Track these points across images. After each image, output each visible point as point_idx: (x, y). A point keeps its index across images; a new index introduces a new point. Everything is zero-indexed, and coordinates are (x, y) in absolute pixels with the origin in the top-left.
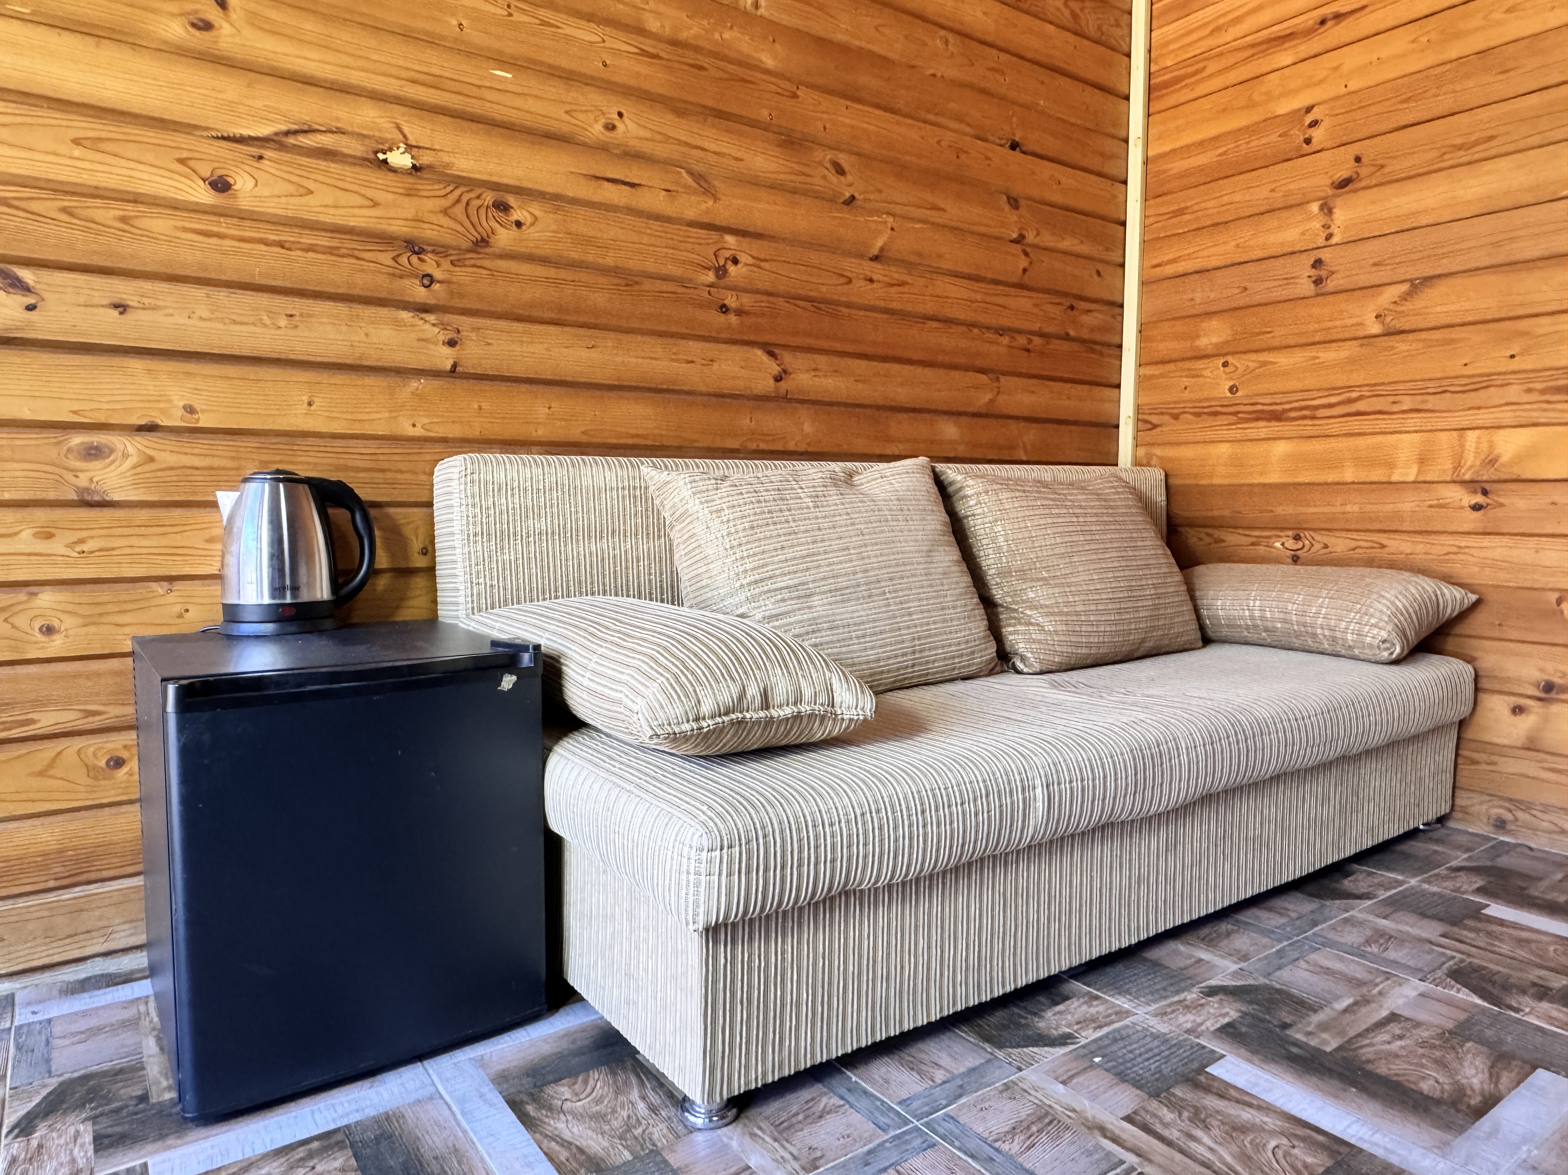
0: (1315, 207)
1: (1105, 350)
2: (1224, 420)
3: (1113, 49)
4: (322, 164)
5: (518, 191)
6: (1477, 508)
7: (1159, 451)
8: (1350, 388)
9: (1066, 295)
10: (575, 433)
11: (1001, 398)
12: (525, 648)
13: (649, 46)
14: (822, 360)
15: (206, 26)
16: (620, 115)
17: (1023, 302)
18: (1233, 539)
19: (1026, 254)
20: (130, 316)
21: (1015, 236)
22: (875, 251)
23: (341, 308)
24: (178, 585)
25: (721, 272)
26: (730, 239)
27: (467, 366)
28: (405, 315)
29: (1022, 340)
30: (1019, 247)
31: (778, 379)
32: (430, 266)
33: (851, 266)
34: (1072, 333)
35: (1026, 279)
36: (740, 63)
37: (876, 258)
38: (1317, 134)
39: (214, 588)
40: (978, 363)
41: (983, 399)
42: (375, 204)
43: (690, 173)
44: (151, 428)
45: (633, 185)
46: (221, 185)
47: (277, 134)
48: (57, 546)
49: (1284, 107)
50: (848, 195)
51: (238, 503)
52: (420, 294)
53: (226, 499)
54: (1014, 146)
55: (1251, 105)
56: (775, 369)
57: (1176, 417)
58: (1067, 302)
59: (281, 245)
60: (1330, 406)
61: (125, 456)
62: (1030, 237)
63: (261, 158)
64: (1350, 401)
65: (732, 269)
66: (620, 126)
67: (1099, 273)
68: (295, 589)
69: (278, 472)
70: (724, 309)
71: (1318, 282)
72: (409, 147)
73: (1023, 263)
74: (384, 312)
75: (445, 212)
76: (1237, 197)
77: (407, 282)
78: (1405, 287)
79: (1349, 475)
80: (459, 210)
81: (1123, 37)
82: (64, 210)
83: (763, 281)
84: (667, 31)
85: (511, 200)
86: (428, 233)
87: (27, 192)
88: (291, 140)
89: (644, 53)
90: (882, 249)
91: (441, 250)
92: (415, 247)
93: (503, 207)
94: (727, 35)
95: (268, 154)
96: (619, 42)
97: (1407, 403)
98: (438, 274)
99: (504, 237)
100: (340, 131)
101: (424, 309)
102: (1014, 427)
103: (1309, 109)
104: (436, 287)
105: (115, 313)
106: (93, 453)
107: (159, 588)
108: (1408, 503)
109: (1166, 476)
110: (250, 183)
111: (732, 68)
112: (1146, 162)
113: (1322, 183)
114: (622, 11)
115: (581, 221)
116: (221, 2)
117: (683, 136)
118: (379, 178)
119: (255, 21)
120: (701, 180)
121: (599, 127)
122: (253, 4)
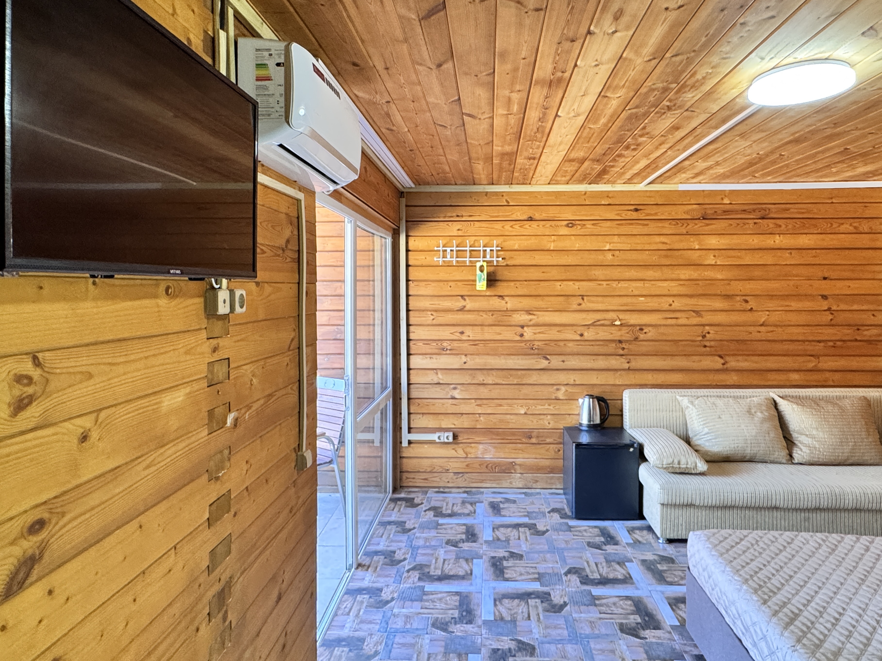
1: (876, 343)
3: (879, 233)
4: (601, 327)
5: (645, 325)
9: (854, 325)
10: (659, 383)
11: (820, 364)
13: (681, 283)
15: (580, 305)
16: (673, 302)
17: (831, 331)
19: (832, 314)
20: (565, 363)
21: (826, 309)
22: (761, 323)
23: (604, 357)
24: (571, 416)
25: (704, 336)
26: (707, 328)
27: (631, 368)
28: (618, 357)
29: (831, 344)
30: (828, 312)
31: (723, 364)
32: (624, 345)
33: (751, 329)
34: (859, 339)
35: (832, 323)
36: (710, 280)
37: (761, 325)
40: (809, 353)
41: (810, 366)
42: (612, 334)
43: (694, 311)
44: (567, 385)
45: (677, 318)
47: (592, 323)
50: (749, 308)
51: (583, 402)
52: (621, 352)
53: (580, 401)
54: (825, 279)
56: (722, 361)
58: (856, 328)
59: (593, 345)
61: (563, 390)
62: (834, 308)
63: (589, 328)
65: (707, 335)
66: (673, 304)
67: (873, 315)
68: (593, 421)
69: (591, 395)
70: (705, 346)
72: (620, 320)
73: (830, 317)
74: (613, 357)
75: (628, 333)
77: (618, 350)
80: (631, 332)
82: (556, 344)
83: (718, 337)
84: (687, 277)
85: (644, 328)
86: (624, 338)
87: (550, 342)
88: (595, 324)
89: (681, 285)
90: (764, 322)
91: (627, 341)
92: (620, 342)
93: (641, 329)
94: (706, 273)
95: (591, 327)
96: (673, 284)
98: (626, 347)
99: (642, 336)
100: (605, 320)
101: (622, 355)
102: (828, 374)
104: (625, 350)
105: (563, 363)
106: (557, 390)
107: (568, 417)
110: (587, 334)
111: (708, 282)
114: (674, 276)
115: (662, 330)
116: (583, 299)
117: (692, 303)
118: (613, 328)
119: (589, 301)
120: (697, 313)
121: (667, 306)
122: (589, 298)
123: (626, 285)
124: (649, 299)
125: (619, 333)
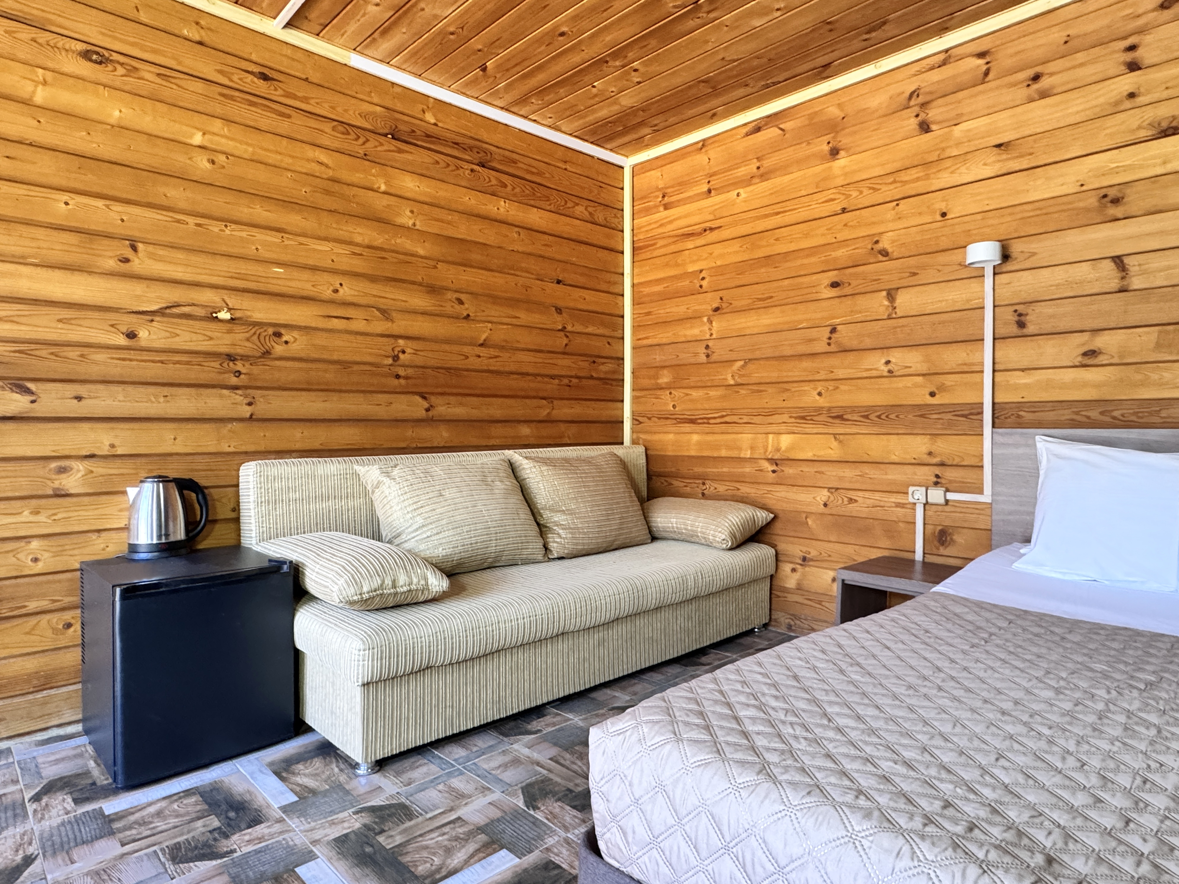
0: (705, 319)
1: (614, 383)
2: (669, 422)
3: (613, 229)
4: (184, 321)
5: (285, 326)
6: (774, 472)
7: (643, 436)
8: (724, 410)
9: (591, 356)
10: (316, 445)
11: (554, 412)
12: (284, 562)
13: (357, 250)
14: (452, 399)
15: (127, 260)
16: (341, 285)
17: (566, 361)
18: (676, 483)
19: (567, 337)
20: (84, 402)
21: (560, 328)
22: (481, 342)
23: (192, 391)
24: (104, 534)
25: (396, 358)
26: (401, 342)
27: (258, 415)
28: (225, 392)
29: (566, 381)
30: (562, 333)
31: (427, 410)
32: (239, 366)
33: (467, 349)
34: (595, 375)
35: (568, 350)
36: (405, 254)
37: (481, 345)
38: (704, 283)
39: (124, 535)
40: (541, 394)
41: (543, 413)
42: (211, 339)
43: (378, 309)
44: (92, 456)
45: (348, 319)
46: (131, 335)
47: (161, 309)
48: (41, 518)
49: (691, 268)
50: (465, 314)
51: (139, 493)
52: (234, 381)
53: (132, 492)
54: (559, 282)
55: (677, 265)
56: (426, 405)
57: (649, 419)
58: (592, 359)
59: (162, 362)
60: (715, 418)
61: (79, 471)
62: (569, 328)
63: (152, 321)
64: (723, 416)
65: (401, 356)
66: (341, 291)
67: (609, 343)
68: (167, 535)
69: (160, 477)
70: (398, 377)
71: (708, 356)
72: (230, 310)
73: (565, 341)
74: (214, 391)
75: (248, 340)
76: (673, 310)
77: (226, 375)
78: (742, 363)
79: (724, 453)
80: (255, 338)
81: (619, 223)
82: (52, 354)
83: (419, 360)
84: (366, 242)
85: (283, 331)
86: (239, 351)
87: (33, 346)
88: (168, 311)
89: (354, 254)
90: (485, 340)
91: (245, 358)
92: (231, 358)
93: (278, 335)
94: (399, 241)
95: (157, 319)
96: (340, 249)
97: (746, 419)
98: (243, 370)
99: (279, 349)
100: (193, 305)
101: (235, 388)
102: (563, 427)
103: (701, 271)
104: (242, 376)
105: (76, 401)
106: (62, 470)
107: (94, 536)
108: (748, 469)
109: (646, 450)
110: (147, 333)
111: (401, 257)
112: (633, 286)
113: (708, 308)
114: (342, 234)
115: (321, 340)
116: (134, 248)
117: (375, 293)
118: (213, 325)
119: (152, 256)
120: (385, 313)
121: (329, 292)
122: (151, 248)
123: (244, 234)
124: (295, 274)
125: (228, 339)
